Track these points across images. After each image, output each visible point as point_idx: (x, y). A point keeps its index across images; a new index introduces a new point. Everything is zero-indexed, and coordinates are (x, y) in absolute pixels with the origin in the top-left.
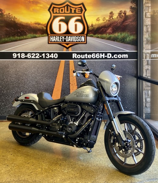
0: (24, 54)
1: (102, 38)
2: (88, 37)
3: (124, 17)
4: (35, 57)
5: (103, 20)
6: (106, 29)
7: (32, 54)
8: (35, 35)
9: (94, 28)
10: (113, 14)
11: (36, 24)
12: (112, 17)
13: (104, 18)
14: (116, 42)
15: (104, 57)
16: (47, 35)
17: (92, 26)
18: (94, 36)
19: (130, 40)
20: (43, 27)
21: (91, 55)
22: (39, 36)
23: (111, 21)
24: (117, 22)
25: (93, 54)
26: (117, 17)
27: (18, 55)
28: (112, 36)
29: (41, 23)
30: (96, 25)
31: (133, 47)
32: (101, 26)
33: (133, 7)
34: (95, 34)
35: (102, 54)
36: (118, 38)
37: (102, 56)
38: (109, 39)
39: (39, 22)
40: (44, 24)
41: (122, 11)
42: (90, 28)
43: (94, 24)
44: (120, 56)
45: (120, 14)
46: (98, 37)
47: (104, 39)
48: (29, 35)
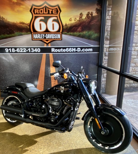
0: (14, 49)
1: (74, 36)
2: (63, 35)
3: (91, 17)
4: (22, 52)
5: (75, 20)
6: (76, 28)
7: (20, 49)
8: (21, 33)
9: (67, 27)
10: (82, 15)
11: (21, 23)
12: (82, 17)
13: (75, 18)
14: (84, 39)
15: (75, 51)
16: (30, 33)
17: (66, 25)
18: (68, 34)
19: (95, 37)
20: (27, 26)
21: (65, 50)
22: (24, 34)
23: (81, 21)
24: (85, 22)
25: (67, 49)
26: (86, 18)
27: (9, 50)
28: (81, 33)
29: (25, 23)
30: (69, 25)
31: (97, 42)
32: (73, 25)
33: (98, 9)
34: (68, 32)
35: (74, 49)
36: (86, 36)
37: (74, 50)
38: (79, 36)
39: (23, 22)
40: (28, 24)
41: (89, 12)
42: (64, 27)
43: (67, 24)
44: (87, 50)
45: (88, 15)
46: (70, 35)
47: (75, 36)
48: (16, 33)
